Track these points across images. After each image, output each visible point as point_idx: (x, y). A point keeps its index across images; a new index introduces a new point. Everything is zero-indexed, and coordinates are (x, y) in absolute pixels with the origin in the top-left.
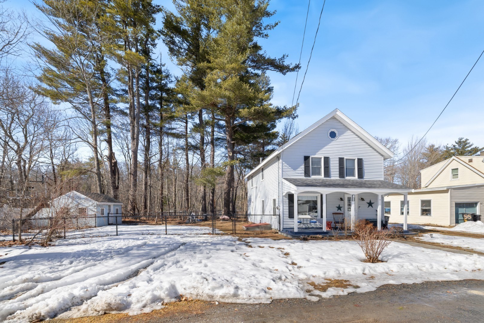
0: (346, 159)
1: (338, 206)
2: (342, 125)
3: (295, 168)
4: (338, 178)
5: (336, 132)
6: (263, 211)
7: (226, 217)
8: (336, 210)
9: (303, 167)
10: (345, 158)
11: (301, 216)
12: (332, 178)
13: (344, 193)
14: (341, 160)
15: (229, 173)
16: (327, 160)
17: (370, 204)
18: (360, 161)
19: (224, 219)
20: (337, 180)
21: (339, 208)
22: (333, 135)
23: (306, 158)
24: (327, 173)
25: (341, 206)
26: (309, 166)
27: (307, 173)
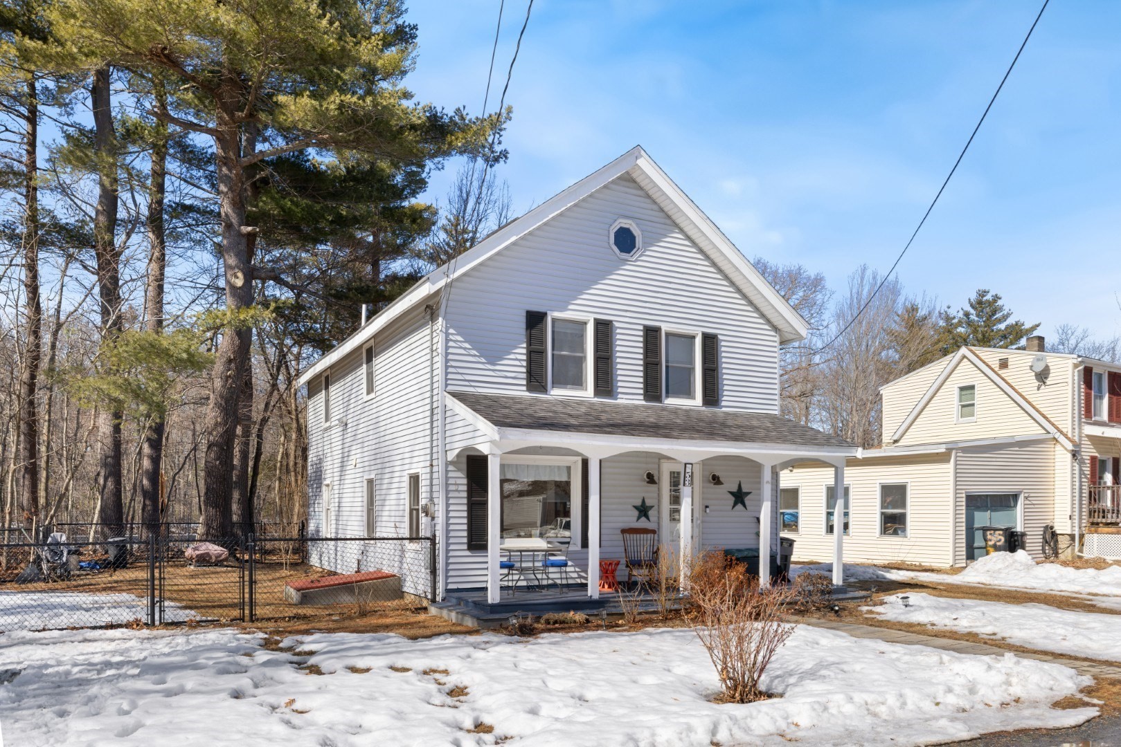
0: (667, 334)
1: (638, 503)
2: (655, 207)
3: (493, 355)
4: (640, 401)
5: (636, 231)
6: (371, 524)
7: (214, 549)
8: (631, 519)
9: (521, 352)
10: (665, 328)
11: (513, 543)
12: (622, 400)
13: (661, 457)
14: (651, 334)
15: (230, 361)
16: (604, 330)
17: (739, 497)
18: (710, 342)
19: (203, 560)
20: (636, 407)
21: (643, 510)
22: (625, 241)
23: (535, 320)
24: (605, 384)
25: (648, 503)
26: (542, 353)
27: (535, 379)
